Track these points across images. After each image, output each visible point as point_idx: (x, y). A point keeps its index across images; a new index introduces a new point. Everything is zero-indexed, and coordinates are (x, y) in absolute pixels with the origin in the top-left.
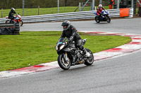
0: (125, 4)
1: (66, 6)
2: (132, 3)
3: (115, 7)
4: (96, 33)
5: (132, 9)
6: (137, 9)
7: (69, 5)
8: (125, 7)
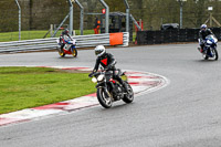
0: (117, 26)
1: (31, 29)
2: (127, 26)
3: (103, 32)
4: (76, 70)
5: (127, 35)
6: (134, 34)
7: (35, 29)
8: (117, 31)
